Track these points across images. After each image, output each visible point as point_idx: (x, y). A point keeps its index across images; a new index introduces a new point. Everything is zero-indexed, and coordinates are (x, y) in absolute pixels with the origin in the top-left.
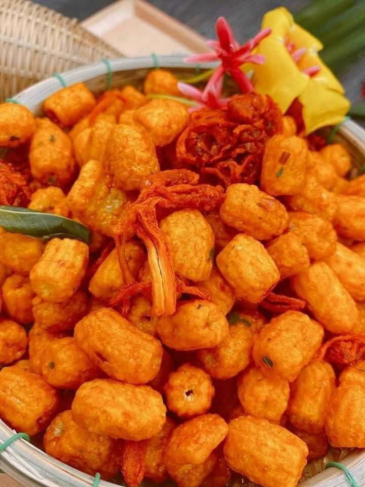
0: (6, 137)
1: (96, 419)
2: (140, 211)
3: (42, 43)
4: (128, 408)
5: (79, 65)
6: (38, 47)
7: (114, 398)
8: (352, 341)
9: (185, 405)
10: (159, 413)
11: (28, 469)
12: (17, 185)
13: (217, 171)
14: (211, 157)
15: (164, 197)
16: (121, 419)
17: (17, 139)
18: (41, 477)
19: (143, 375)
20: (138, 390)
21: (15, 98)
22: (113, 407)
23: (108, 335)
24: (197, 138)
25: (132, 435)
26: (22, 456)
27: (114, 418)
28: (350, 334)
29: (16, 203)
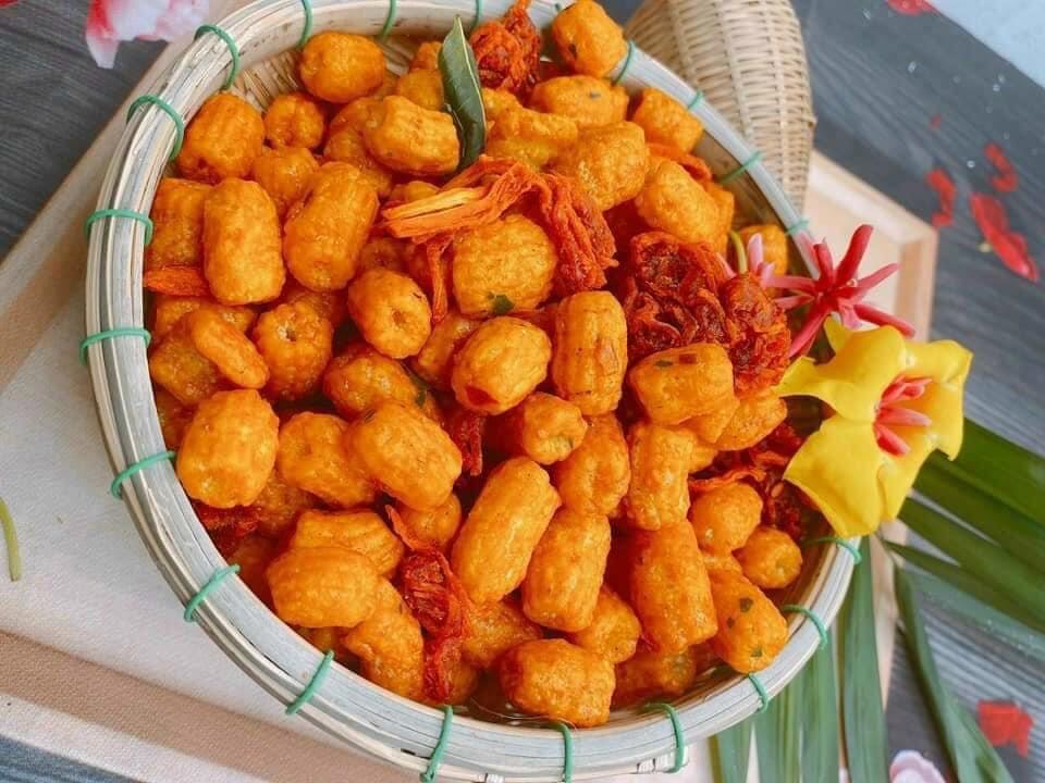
0: (571, 39)
1: (224, 202)
2: (518, 164)
3: (746, 80)
4: (249, 237)
5: (741, 131)
6: (737, 75)
7: (258, 218)
8: (445, 583)
9: (272, 327)
10: (251, 288)
11: (142, 136)
12: (509, 67)
13: (635, 292)
14: (652, 279)
15: (553, 199)
16: (231, 228)
17: (575, 56)
18: (136, 152)
19: (299, 251)
20: (276, 255)
21: (637, 51)
22: (245, 216)
23: (341, 193)
24: (672, 254)
25: (212, 255)
26: (156, 128)
27: (231, 220)
28: (456, 574)
29: (484, 72)
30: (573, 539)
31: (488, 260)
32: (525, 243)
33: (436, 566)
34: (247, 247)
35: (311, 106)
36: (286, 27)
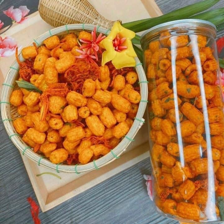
4: (35, 137)
9: (50, 139)
30: (103, 116)
31: (54, 108)
32: (55, 101)
33: (93, 138)
34: (36, 137)
35: (21, 107)
36: (7, 107)
